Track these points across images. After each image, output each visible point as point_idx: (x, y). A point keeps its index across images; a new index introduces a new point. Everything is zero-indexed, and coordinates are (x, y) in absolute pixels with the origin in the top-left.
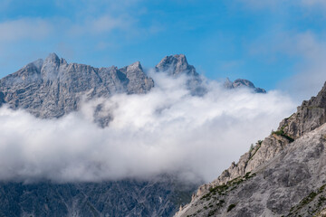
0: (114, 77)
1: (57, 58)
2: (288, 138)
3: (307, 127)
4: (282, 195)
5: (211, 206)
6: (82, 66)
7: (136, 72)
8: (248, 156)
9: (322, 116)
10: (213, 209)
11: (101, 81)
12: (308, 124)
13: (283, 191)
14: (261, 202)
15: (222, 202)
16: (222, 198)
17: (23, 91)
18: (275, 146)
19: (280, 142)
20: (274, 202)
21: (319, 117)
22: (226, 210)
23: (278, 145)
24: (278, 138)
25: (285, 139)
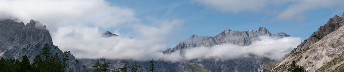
0: (245, 34)
1: (229, 30)
2: (317, 37)
3: (324, 34)
4: (332, 50)
5: (297, 58)
6: (236, 31)
7: (251, 32)
8: (301, 45)
9: (330, 30)
10: (298, 59)
11: (241, 35)
12: (324, 33)
13: (332, 49)
14: (322, 54)
15: (301, 56)
16: (301, 55)
17: (220, 39)
18: (313, 40)
19: (314, 39)
20: (329, 53)
21: (329, 30)
22: (304, 58)
23: (314, 40)
24: (314, 38)
25: (316, 38)
